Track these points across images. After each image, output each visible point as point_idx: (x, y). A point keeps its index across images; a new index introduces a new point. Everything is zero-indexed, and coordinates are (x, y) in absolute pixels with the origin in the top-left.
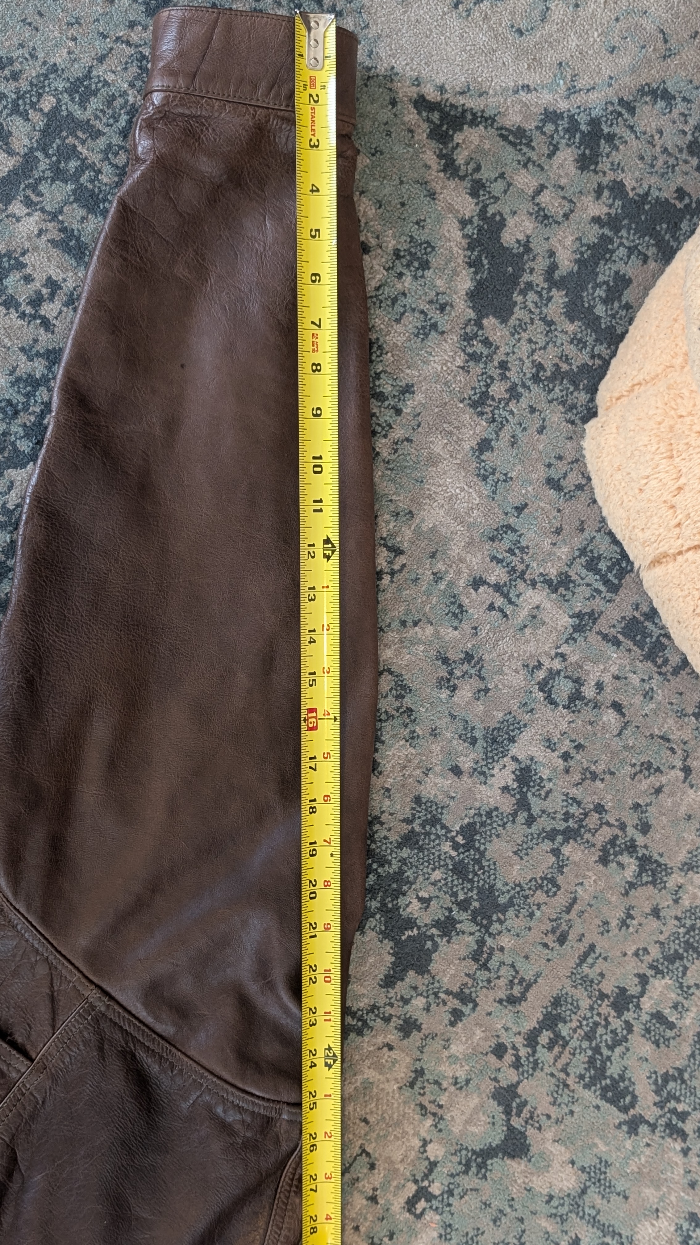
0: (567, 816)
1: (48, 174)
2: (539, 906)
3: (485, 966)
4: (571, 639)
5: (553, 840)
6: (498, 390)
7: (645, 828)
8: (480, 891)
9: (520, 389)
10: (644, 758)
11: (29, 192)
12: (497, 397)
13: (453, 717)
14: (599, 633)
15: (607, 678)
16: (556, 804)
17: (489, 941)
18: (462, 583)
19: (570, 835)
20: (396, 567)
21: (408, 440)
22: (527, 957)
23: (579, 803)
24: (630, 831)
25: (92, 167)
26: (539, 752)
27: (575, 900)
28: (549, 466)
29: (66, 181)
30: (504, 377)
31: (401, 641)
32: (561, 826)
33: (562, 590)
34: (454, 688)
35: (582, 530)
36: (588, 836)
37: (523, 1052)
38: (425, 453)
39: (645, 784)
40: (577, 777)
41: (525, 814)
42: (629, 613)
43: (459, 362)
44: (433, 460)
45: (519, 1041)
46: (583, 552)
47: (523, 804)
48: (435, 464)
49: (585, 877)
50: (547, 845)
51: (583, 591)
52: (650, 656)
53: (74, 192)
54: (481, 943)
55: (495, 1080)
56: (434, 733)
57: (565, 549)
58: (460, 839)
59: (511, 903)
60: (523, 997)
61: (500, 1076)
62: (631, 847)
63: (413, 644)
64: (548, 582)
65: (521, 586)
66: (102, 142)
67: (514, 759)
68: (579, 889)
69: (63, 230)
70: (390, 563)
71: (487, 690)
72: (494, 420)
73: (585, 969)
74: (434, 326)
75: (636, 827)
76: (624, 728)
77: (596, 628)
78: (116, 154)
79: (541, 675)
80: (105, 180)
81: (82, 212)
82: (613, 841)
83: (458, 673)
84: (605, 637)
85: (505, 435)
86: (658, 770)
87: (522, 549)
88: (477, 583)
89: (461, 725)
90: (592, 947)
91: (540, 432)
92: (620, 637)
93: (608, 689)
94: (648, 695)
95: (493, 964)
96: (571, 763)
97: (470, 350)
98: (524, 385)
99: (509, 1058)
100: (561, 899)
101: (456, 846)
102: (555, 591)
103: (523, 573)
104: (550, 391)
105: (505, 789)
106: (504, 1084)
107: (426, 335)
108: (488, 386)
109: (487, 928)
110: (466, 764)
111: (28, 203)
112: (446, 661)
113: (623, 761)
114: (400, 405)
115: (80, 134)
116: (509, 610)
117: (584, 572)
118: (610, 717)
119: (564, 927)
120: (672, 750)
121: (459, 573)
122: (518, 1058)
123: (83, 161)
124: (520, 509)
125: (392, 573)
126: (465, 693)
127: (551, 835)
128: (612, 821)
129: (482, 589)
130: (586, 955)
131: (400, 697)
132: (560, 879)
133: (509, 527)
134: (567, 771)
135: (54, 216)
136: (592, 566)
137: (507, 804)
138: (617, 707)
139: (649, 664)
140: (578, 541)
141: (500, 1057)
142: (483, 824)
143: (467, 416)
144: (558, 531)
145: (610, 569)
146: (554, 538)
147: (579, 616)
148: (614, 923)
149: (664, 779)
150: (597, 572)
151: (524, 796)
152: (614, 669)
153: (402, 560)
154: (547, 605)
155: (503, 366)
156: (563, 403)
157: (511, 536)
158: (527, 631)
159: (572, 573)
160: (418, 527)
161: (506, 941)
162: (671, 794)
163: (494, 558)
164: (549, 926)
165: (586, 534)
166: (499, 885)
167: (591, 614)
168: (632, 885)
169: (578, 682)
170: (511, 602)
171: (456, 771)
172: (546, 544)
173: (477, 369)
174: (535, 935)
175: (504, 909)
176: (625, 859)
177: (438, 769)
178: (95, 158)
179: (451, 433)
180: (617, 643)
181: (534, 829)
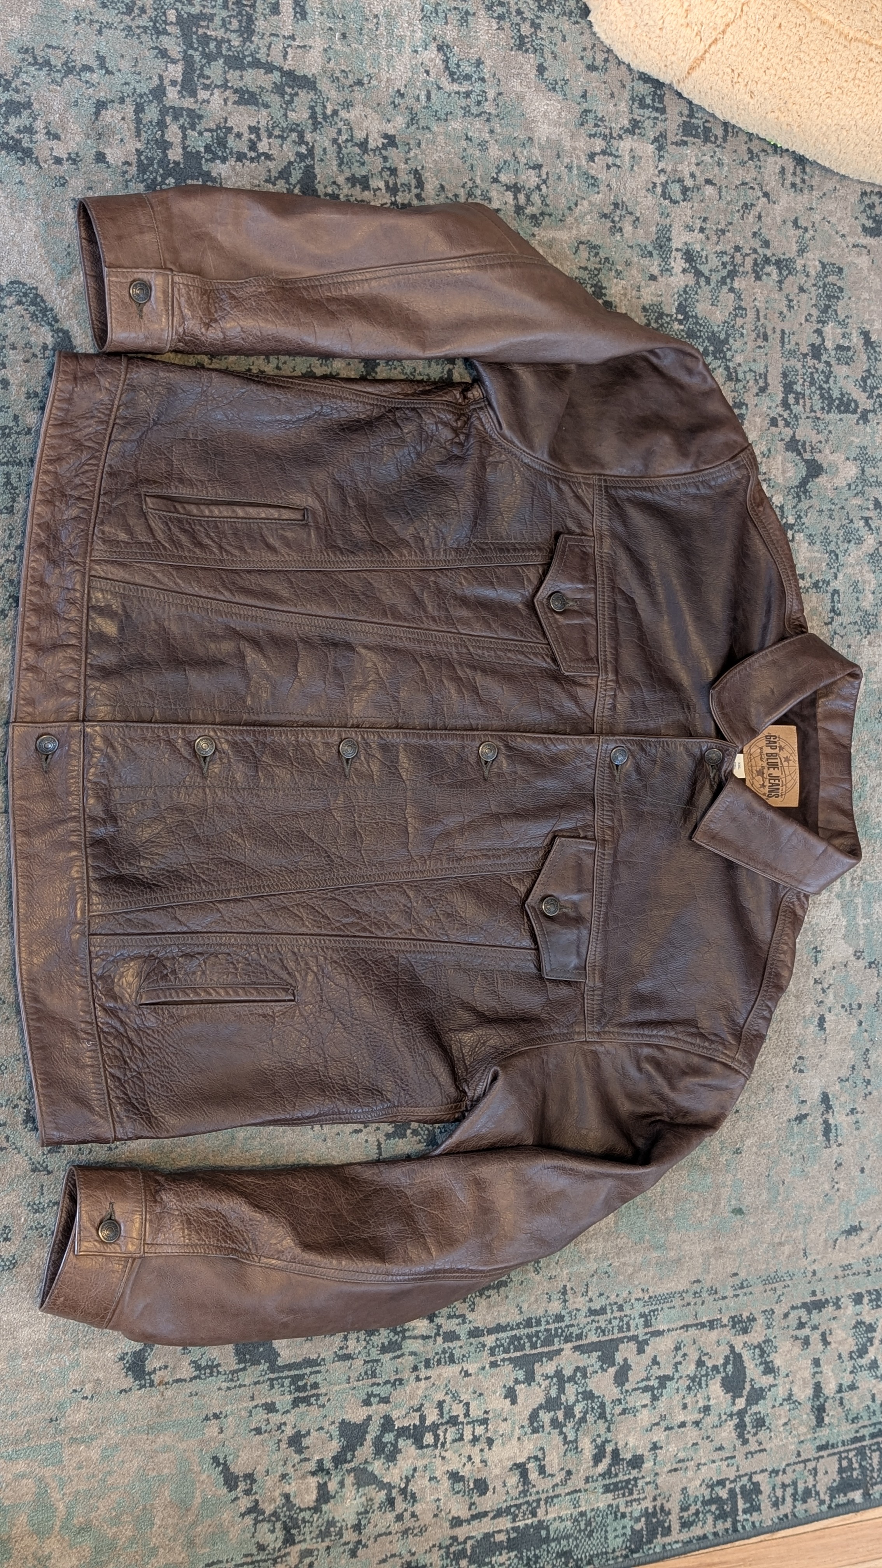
0: (724, 265)
1: (204, 61)
2: (742, 327)
3: (738, 380)
4: (661, 157)
5: (725, 284)
6: (526, 29)
7: (766, 244)
8: (708, 338)
9: (537, 21)
10: (741, 203)
11: (202, 80)
12: (528, 34)
13: (631, 247)
14: (672, 143)
15: (693, 168)
16: (714, 262)
17: (731, 365)
18: (584, 162)
19: (732, 274)
20: (544, 177)
21: (500, 94)
22: (754, 361)
23: (725, 253)
24: (760, 251)
25: (223, 41)
26: (687, 237)
27: (758, 310)
28: (582, 58)
29: (216, 60)
30: (524, 19)
31: (576, 220)
32: (724, 273)
33: (637, 131)
34: (621, 229)
35: (624, 86)
36: (741, 269)
37: (786, 415)
38: (513, 96)
39: (751, 219)
40: (714, 238)
41: (703, 279)
42: (680, 120)
43: (495, 26)
44: (521, 97)
45: (780, 410)
46: (633, 99)
47: (698, 274)
48: (523, 99)
49: (754, 294)
50: (725, 289)
51: (648, 124)
52: (707, 140)
53: (225, 63)
54: (727, 368)
55: (782, 440)
56: (628, 264)
57: (623, 104)
58: (680, 317)
59: (728, 336)
60: (767, 385)
61: (783, 436)
62: (767, 261)
63: (583, 217)
64: (627, 131)
65: (615, 142)
66: (217, 21)
67: (677, 250)
68: (756, 303)
69: (236, 91)
70: (540, 176)
71: (638, 219)
72: (536, 50)
73: (787, 347)
74: (467, 13)
75: (761, 247)
76: (720, 192)
77: (669, 142)
78: (230, 23)
79: (659, 190)
80: (237, 44)
81: (238, 73)
82: (755, 264)
83: (617, 219)
84: (676, 144)
85: (548, 55)
86: (752, 205)
87: (602, 120)
88: (592, 157)
89: (638, 249)
90: (783, 332)
91: (564, 40)
92: (685, 138)
93: (698, 174)
94: (720, 164)
95: (741, 376)
96: (707, 232)
97: (496, 15)
98: (538, 17)
99: (781, 423)
100: (751, 315)
101: (680, 322)
102: (634, 134)
103: (611, 134)
104: (553, 11)
105: (684, 271)
106: (787, 439)
107: (466, 21)
108: (519, 31)
109: (725, 357)
110: (655, 270)
111: (206, 87)
112: (605, 216)
113: (732, 213)
114: (482, 75)
115: (202, 23)
116: (618, 163)
117: (641, 111)
118: (709, 190)
119: (762, 330)
120: (752, 188)
121: (578, 158)
122: (785, 420)
123: (216, 39)
124: (584, 96)
125: (545, 182)
126: (628, 228)
127: (723, 281)
128: (748, 252)
129: (596, 159)
130: (783, 338)
131: (597, 254)
132: (743, 304)
133: (586, 111)
134: (708, 238)
135: (225, 86)
136: (643, 105)
137: (690, 279)
138: (708, 182)
139: (709, 144)
140: (626, 95)
141: (777, 426)
142: (686, 300)
143: (520, 57)
144: (612, 95)
145: (653, 100)
146: (613, 102)
147: (656, 140)
148: (785, 310)
149: (758, 209)
150: (648, 106)
151: (695, 268)
152: (694, 160)
153: (544, 170)
154: (635, 145)
155: (519, 12)
156: (564, 14)
157: (591, 115)
158: (635, 168)
159: (636, 117)
160: (539, 144)
161: (739, 359)
162: (768, 215)
163: (590, 136)
164: (754, 335)
165: (628, 88)
166: (716, 329)
167: (661, 135)
168: (780, 282)
169: (680, 181)
170: (616, 157)
171: (653, 278)
172: (611, 107)
173: (506, 24)
174: (751, 345)
175: (726, 341)
176: (768, 269)
177: (643, 283)
178: (220, 34)
179: (519, 74)
180: (685, 143)
181: (713, 284)
